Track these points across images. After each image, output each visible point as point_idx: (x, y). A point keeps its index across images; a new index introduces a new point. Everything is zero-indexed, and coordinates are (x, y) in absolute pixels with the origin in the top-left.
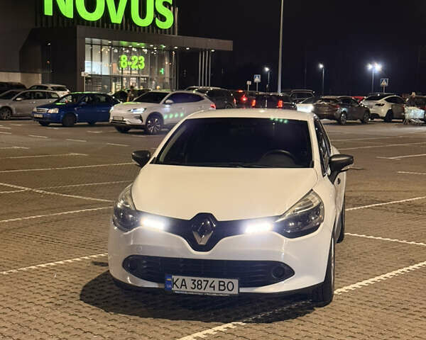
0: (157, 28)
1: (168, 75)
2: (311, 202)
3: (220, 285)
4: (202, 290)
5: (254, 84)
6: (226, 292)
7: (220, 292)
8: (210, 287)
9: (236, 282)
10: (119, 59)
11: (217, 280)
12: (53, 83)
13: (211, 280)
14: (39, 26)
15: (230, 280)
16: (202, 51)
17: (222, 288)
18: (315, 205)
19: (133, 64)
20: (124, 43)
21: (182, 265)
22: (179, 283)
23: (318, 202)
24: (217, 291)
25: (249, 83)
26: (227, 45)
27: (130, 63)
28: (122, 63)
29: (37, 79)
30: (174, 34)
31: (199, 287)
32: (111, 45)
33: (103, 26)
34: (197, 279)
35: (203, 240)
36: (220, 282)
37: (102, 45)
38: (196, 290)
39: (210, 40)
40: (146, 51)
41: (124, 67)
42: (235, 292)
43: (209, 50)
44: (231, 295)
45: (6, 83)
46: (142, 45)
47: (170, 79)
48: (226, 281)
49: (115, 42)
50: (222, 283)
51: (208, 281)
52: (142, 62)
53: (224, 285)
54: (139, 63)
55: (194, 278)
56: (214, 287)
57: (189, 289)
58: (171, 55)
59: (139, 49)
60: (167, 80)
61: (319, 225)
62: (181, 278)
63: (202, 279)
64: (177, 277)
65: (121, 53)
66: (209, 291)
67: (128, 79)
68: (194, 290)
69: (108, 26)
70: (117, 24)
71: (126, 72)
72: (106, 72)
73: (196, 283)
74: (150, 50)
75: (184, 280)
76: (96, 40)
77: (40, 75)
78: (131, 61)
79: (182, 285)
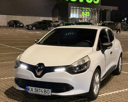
0: (94, 3)
1: (97, 18)
2: (85, 60)
3: (44, 91)
4: (38, 93)
5: (124, 21)
6: (47, 94)
7: (45, 94)
8: (41, 92)
9: (50, 90)
10: (82, 13)
11: (43, 89)
12: (61, 20)
13: (41, 89)
14: (58, 3)
15: (48, 90)
16: (108, 10)
17: (45, 92)
18: (86, 62)
19: (86, 15)
20: (83, 8)
21: (32, 83)
22: (30, 89)
23: (88, 61)
24: (43, 93)
25: (123, 20)
26: (116, 8)
27: (85, 14)
28: (82, 14)
29: (57, 19)
30: (99, 5)
31: (37, 91)
32: (79, 9)
33: (77, 3)
34: (37, 88)
35: (39, 74)
36: (44, 90)
37: (76, 9)
38: (36, 92)
39: (110, 7)
40: (90, 10)
41: (83, 15)
42: (50, 94)
43: (110, 10)
44: (48, 95)
45: (47, 20)
46: (89, 9)
47: (97, 19)
48: (47, 90)
49: (80, 8)
50: (45, 91)
51: (40, 89)
52: (89, 14)
53: (46, 91)
54: (88, 14)
55: (35, 88)
56: (42, 92)
57: (34, 92)
58: (98, 11)
59: (88, 10)
60: (96, 20)
61: (87, 70)
62: (31, 87)
63: (38, 88)
64: (30, 87)
65: (82, 11)
66: (40, 93)
67: (84, 19)
68: (36, 93)
69: (78, 3)
70: (81, 2)
71: (84, 17)
72: (77, 17)
73: (36, 90)
74: (91, 10)
75: (32, 88)
76: (75, 7)
77: (58, 18)
78: (85, 13)
79: (31, 90)
